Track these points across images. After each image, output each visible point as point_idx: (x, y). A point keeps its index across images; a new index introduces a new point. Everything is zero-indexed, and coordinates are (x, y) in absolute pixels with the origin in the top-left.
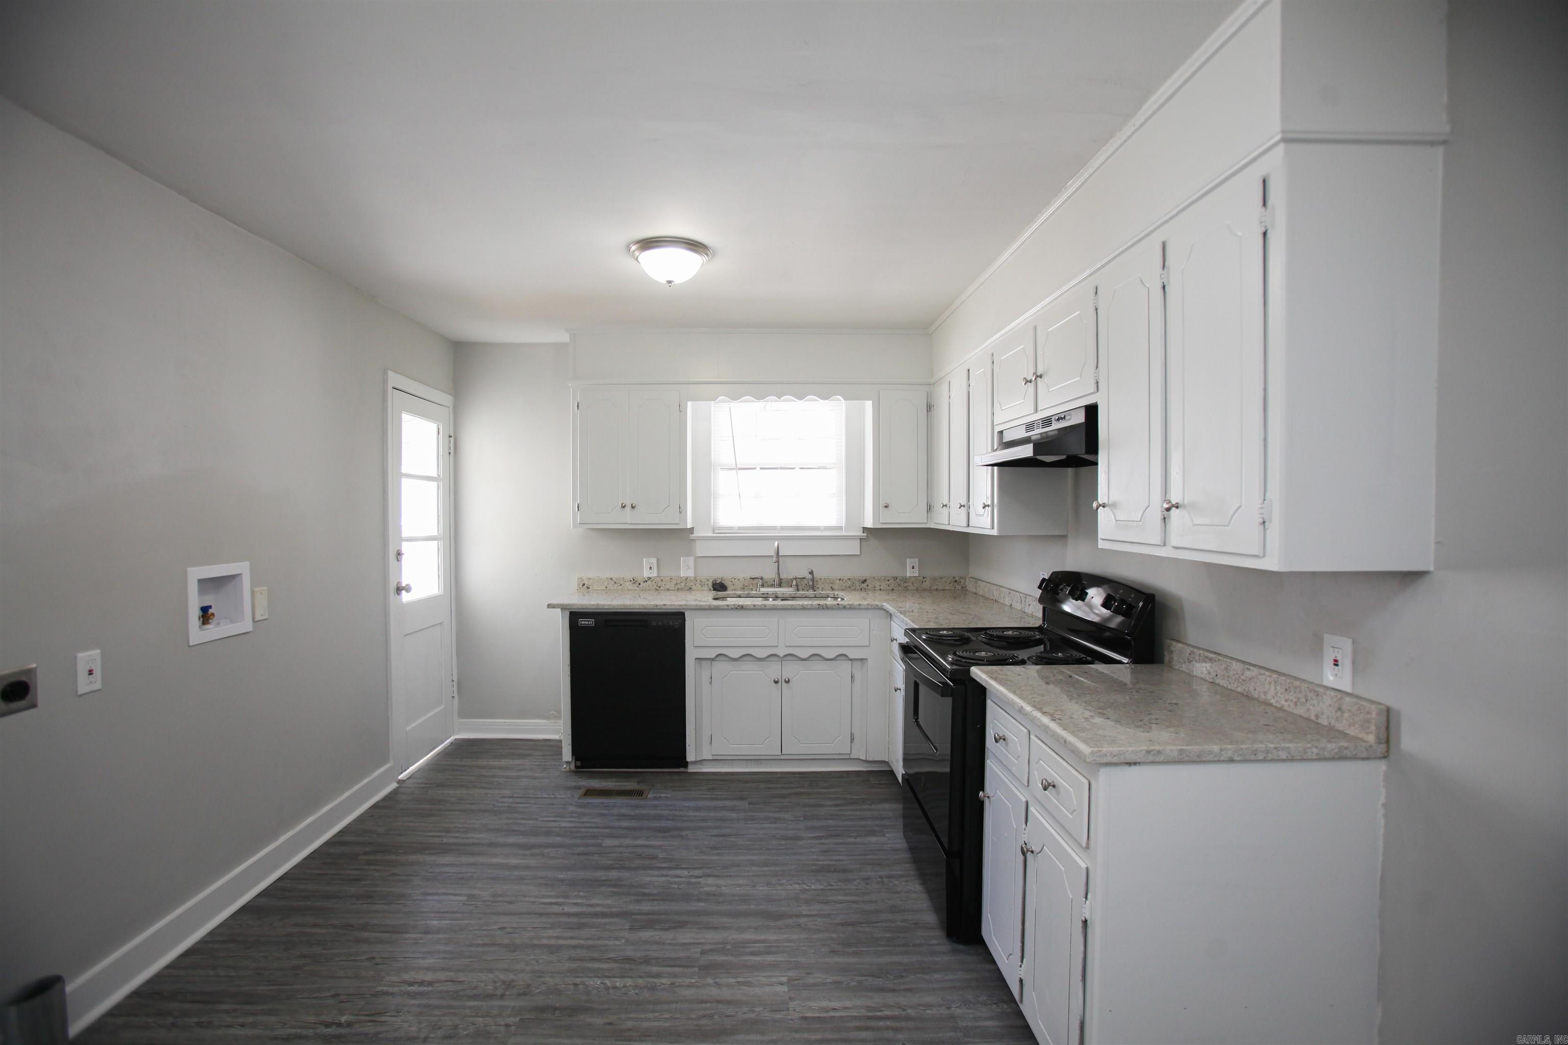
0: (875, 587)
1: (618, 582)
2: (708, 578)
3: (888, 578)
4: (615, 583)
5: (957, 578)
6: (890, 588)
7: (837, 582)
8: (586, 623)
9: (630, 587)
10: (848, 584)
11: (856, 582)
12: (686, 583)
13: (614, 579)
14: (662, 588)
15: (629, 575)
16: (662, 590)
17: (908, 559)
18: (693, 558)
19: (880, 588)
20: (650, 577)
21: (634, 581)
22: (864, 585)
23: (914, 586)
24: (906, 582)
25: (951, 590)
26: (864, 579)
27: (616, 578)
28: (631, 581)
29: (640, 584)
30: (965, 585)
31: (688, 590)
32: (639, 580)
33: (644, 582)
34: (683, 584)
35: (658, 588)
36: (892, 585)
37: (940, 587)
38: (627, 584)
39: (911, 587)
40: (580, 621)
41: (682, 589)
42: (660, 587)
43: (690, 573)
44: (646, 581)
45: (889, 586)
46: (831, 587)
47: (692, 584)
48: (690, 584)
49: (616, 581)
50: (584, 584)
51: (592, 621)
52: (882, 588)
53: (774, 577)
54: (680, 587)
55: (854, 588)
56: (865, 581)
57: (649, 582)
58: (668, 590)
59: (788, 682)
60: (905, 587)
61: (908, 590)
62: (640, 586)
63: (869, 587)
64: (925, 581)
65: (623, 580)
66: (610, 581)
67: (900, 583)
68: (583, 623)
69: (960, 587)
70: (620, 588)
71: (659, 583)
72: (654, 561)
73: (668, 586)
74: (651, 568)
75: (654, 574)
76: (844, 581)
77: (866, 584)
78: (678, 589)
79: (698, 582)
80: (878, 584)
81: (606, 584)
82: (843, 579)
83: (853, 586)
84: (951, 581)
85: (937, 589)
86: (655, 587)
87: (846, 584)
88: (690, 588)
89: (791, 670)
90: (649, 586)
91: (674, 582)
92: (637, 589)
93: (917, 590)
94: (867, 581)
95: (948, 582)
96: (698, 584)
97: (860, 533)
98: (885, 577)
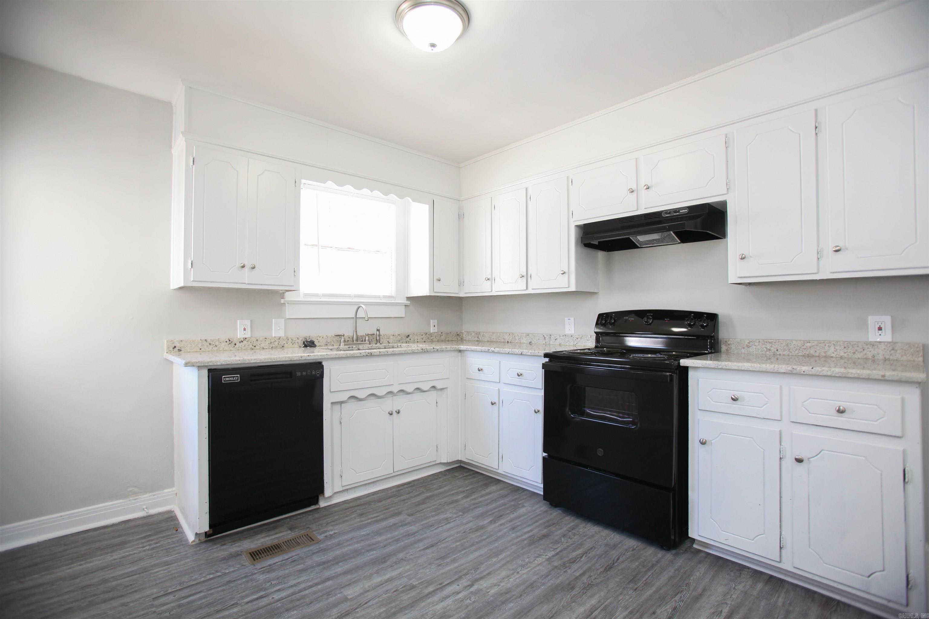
0: (414, 340)
1: (213, 343)
2: (298, 337)
3: (422, 334)
4: (210, 344)
5: (458, 333)
6: (424, 340)
7: (392, 337)
8: (230, 379)
9: (226, 348)
10: (398, 338)
11: (403, 337)
12: (279, 342)
13: (209, 341)
14: (257, 347)
15: (224, 337)
16: (257, 349)
17: (431, 320)
18: (283, 320)
19: (417, 341)
20: (246, 337)
21: (230, 342)
22: (408, 339)
23: (436, 339)
24: (432, 336)
25: (456, 340)
26: (408, 335)
27: (211, 340)
28: (226, 342)
29: (235, 344)
30: (462, 337)
31: (281, 348)
32: (235, 341)
33: (240, 342)
34: (276, 343)
35: (253, 347)
36: (425, 339)
37: (450, 339)
38: (223, 344)
39: (435, 340)
40: (224, 378)
41: (276, 348)
42: (255, 346)
43: (281, 334)
44: (242, 342)
45: (422, 339)
46: (388, 341)
47: (285, 342)
48: (282, 343)
49: (211, 343)
50: (175, 347)
51: (237, 376)
52: (418, 341)
53: (352, 335)
54: (274, 346)
55: (402, 341)
56: (409, 336)
57: (245, 342)
58: (263, 348)
59: (398, 412)
60: (432, 340)
61: (433, 341)
62: (236, 346)
63: (411, 340)
64: (442, 335)
65: (218, 340)
66: (205, 342)
67: (428, 337)
68: (227, 379)
69: (460, 339)
70: (215, 348)
71: (255, 343)
72: (248, 322)
73: (262, 345)
74: (245, 329)
75: (248, 335)
76: (396, 337)
77: (409, 338)
78: (272, 347)
79: (290, 341)
80: (416, 338)
81: (200, 346)
82: (395, 335)
83: (402, 340)
84: (455, 335)
85: (448, 340)
86: (251, 346)
87: (397, 338)
88: (283, 347)
89: (399, 402)
90: (245, 346)
91: (268, 342)
92: (232, 349)
93: (438, 341)
94: (410, 336)
95: (454, 335)
96: (290, 343)
97: (405, 301)
98: (420, 333)
